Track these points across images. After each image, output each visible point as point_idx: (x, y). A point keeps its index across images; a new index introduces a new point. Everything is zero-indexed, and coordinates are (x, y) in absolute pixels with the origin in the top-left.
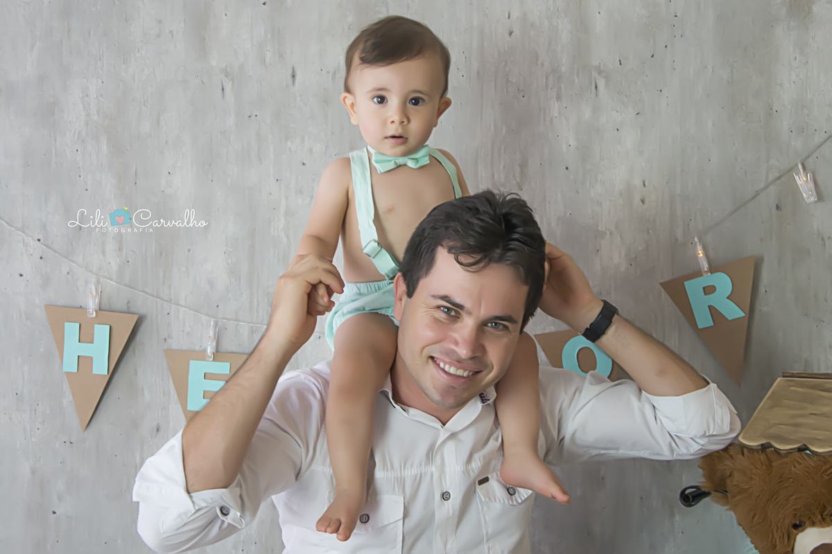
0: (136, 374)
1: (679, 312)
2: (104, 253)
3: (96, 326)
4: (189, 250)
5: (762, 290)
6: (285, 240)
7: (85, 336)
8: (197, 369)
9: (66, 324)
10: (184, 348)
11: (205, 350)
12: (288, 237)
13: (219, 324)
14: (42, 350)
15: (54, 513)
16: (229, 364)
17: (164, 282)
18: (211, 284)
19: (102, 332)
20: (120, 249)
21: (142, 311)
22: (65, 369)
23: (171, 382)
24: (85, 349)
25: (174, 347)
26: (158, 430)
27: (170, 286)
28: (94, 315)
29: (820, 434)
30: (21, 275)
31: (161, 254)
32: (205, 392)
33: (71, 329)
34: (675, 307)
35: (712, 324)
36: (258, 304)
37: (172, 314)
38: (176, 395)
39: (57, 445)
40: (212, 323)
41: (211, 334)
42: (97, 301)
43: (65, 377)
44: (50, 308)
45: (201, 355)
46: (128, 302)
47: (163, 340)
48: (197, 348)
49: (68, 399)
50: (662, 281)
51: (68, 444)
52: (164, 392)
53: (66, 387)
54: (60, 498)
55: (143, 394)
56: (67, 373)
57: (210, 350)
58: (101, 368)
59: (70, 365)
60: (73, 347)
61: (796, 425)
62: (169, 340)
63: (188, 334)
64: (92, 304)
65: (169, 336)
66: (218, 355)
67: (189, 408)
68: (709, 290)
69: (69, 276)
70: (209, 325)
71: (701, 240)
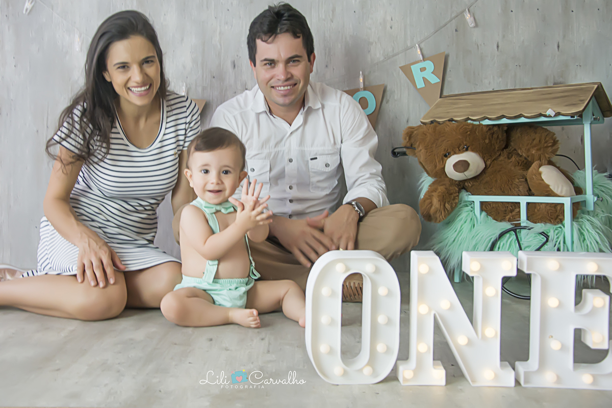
1: (408, 81)
5: (448, 70)
12: (221, 45)
29: (458, 114)
34: (406, 78)
35: (424, 86)
41: (184, 89)
50: (401, 66)
61: (448, 112)
68: (423, 69)
70: (183, 86)
71: (419, 45)
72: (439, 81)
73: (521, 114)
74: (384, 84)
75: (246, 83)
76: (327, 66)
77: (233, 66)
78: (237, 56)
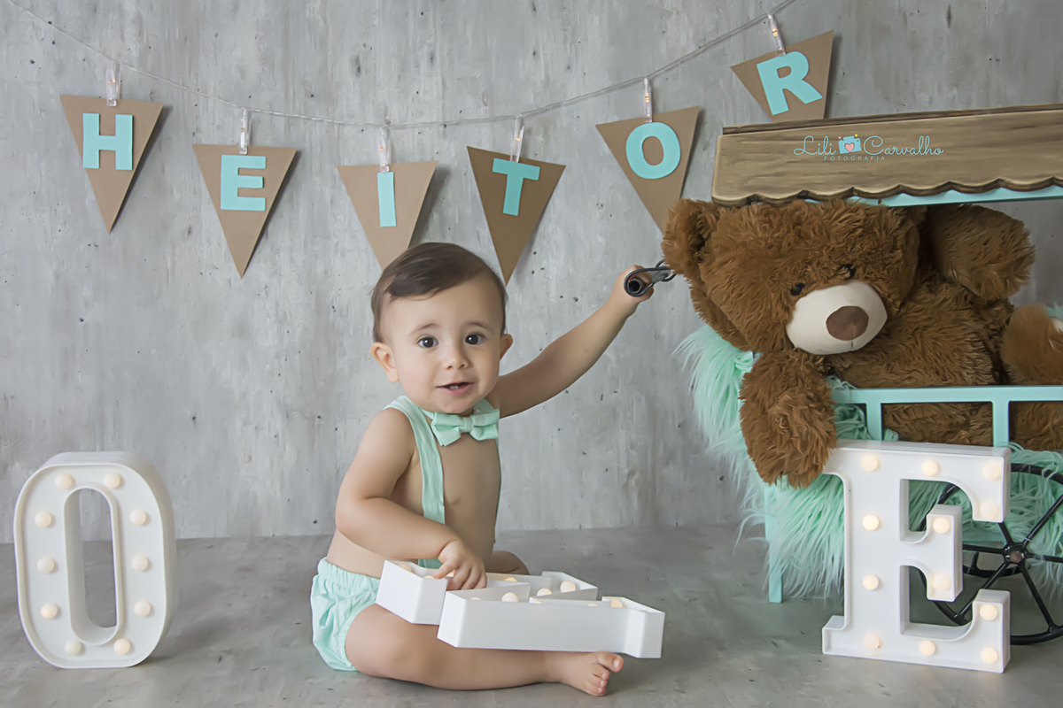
0: (163, 169)
1: (751, 98)
2: (123, 38)
3: (118, 116)
4: (217, 35)
5: (840, 72)
6: (322, 24)
7: (107, 129)
8: (229, 164)
9: (85, 115)
10: (215, 143)
11: (238, 144)
12: (325, 21)
13: (253, 116)
14: (60, 145)
15: (82, 320)
16: (264, 158)
17: (190, 72)
18: (242, 72)
19: (124, 123)
20: (141, 33)
21: (167, 102)
22: (87, 165)
23: (202, 179)
24: (107, 143)
25: (204, 141)
26: (190, 232)
27: (197, 75)
28: (115, 105)
30: (33, 62)
31: (186, 39)
32: (239, 190)
33: (91, 121)
34: (747, 92)
35: (787, 108)
36: (294, 95)
37: (200, 105)
38: (208, 195)
39: (81, 248)
40: (245, 114)
41: (245, 125)
42: (117, 89)
43: (86, 175)
44: (67, 100)
45: (234, 150)
46: (152, 93)
47: (191, 135)
48: (229, 143)
49: (90, 197)
50: (733, 65)
51: (93, 247)
52: (195, 190)
53: (88, 185)
54: (87, 305)
55: (172, 191)
56: (89, 170)
57: (243, 143)
58: (125, 163)
59: (92, 161)
60: (94, 141)
62: (198, 135)
63: (219, 127)
64: (111, 94)
65: (197, 129)
66: (252, 149)
67: (222, 208)
68: (784, 72)
69: (86, 64)
70: (241, 115)
71: (774, 17)
72: (820, 97)
73: (998, 180)
74: (697, 107)
75: (386, 109)
76: (569, 68)
77: (355, 69)
78: (364, 45)
